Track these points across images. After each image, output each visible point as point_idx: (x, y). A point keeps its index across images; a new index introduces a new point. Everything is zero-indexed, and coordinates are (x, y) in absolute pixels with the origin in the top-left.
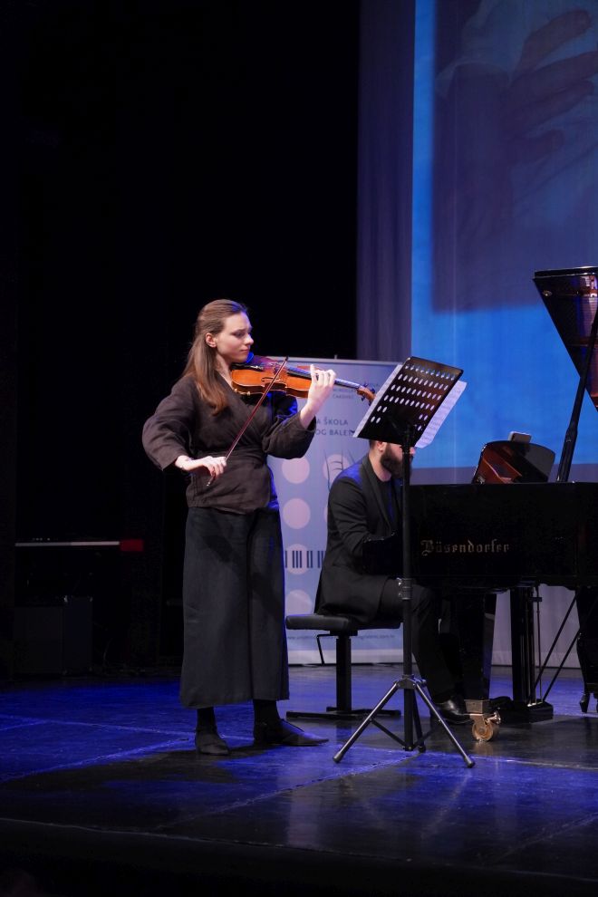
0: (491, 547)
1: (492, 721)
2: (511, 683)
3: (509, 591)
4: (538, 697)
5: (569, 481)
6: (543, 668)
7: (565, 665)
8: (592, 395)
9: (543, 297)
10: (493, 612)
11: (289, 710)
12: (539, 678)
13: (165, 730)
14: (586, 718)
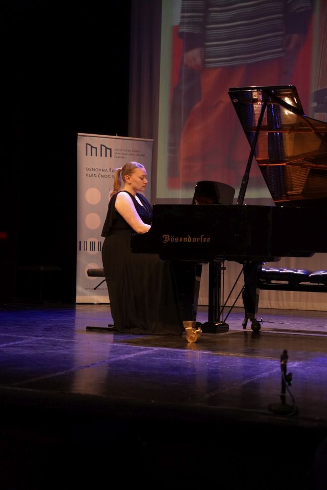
0: (200, 239)
1: (197, 332)
2: (208, 314)
3: (209, 263)
4: (221, 320)
5: (244, 204)
6: (224, 306)
7: (235, 306)
8: (257, 159)
9: (233, 102)
10: (200, 276)
11: (88, 326)
12: (222, 311)
13: (18, 335)
14: (245, 332)
